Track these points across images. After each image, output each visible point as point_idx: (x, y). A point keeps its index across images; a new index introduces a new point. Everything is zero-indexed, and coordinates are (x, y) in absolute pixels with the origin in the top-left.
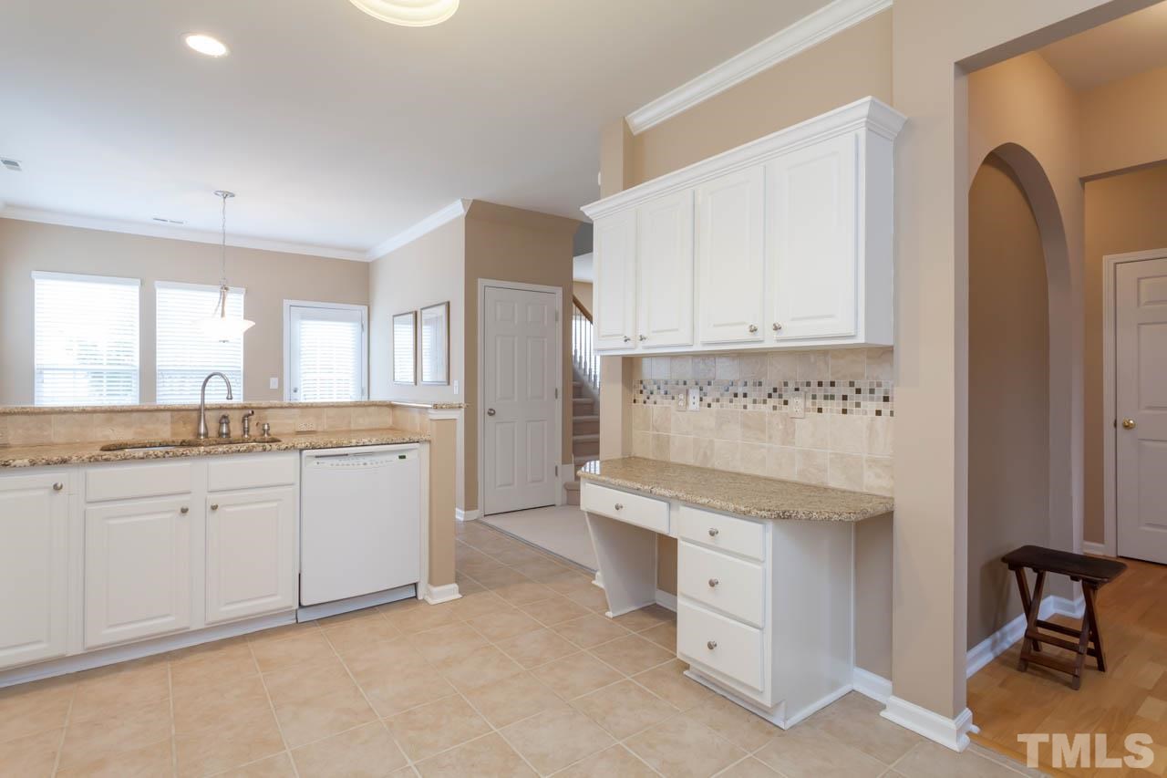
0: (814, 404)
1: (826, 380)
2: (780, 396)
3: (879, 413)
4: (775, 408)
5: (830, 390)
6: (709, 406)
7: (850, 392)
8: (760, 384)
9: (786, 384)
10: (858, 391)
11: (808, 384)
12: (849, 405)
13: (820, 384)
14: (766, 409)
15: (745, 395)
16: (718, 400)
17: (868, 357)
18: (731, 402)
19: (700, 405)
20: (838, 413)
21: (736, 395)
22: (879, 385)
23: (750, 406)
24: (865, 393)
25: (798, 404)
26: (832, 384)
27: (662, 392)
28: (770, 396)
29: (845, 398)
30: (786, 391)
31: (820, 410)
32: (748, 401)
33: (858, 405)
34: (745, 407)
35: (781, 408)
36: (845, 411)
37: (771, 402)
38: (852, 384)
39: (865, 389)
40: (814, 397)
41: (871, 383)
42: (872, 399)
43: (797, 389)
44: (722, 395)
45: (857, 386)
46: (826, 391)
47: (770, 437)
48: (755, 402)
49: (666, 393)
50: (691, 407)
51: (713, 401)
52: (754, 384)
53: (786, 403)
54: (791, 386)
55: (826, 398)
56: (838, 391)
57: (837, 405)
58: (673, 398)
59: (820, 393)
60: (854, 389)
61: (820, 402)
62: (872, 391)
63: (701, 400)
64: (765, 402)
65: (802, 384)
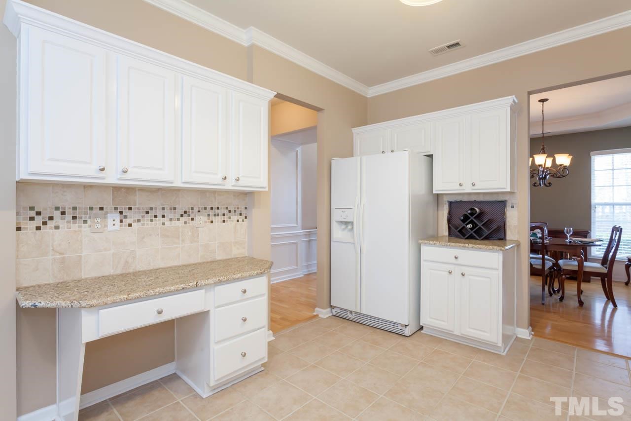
0: (208, 219)
1: (215, 206)
2: (189, 216)
3: (238, 221)
4: (185, 223)
5: (217, 211)
6: (130, 225)
7: (226, 212)
8: (175, 209)
9: (192, 209)
10: (230, 211)
11: (205, 208)
12: (226, 218)
13: (212, 208)
14: (180, 223)
15: (163, 216)
16: (139, 221)
17: (234, 196)
18: (151, 220)
19: (121, 226)
20: (221, 222)
21: (156, 216)
22: (238, 208)
23: (168, 223)
24: (232, 212)
25: (201, 219)
26: (218, 208)
27: (68, 217)
28: (182, 216)
29: (224, 215)
30: (193, 213)
31: (212, 222)
32: (166, 220)
33: (230, 218)
34: (164, 224)
35: (189, 223)
36: (224, 221)
37: (182, 220)
38: (227, 208)
39: (232, 210)
40: (209, 215)
41: (235, 208)
42: (235, 215)
43: (199, 211)
44: (143, 217)
45: (229, 209)
46: (215, 212)
47: (183, 241)
48: (171, 220)
49: (74, 218)
50: (110, 227)
51: (134, 221)
52: (171, 209)
53: (192, 219)
54: (196, 210)
55: (215, 215)
56: (220, 212)
57: (221, 218)
58: (85, 222)
59: (212, 213)
60: (228, 211)
61: (212, 218)
62: (235, 211)
63: (121, 221)
64: (178, 220)
65: (202, 208)
